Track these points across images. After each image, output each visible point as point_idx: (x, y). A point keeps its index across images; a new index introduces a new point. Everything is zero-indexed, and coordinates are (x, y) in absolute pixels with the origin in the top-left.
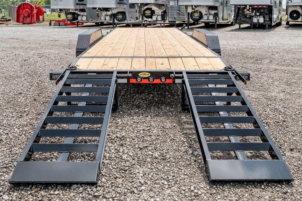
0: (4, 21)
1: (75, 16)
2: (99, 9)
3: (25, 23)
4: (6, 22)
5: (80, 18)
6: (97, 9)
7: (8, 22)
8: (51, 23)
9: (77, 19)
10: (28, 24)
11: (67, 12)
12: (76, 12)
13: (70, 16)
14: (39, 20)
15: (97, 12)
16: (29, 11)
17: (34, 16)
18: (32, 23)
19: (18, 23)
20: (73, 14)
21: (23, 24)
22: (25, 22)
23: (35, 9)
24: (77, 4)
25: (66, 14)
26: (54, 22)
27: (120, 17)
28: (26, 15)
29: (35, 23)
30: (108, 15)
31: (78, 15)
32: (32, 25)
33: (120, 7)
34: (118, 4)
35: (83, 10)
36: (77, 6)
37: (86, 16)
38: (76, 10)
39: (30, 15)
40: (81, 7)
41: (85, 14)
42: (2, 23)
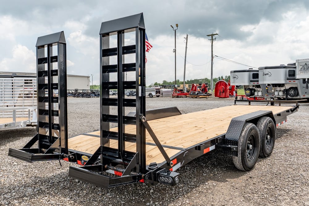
0: (206, 95)
1: (252, 92)
2: (269, 85)
3: (221, 98)
4: (207, 96)
5: (256, 94)
6: (267, 85)
7: (210, 96)
8: (237, 97)
9: (254, 94)
10: (223, 98)
11: (246, 88)
12: (254, 88)
13: (248, 92)
14: (233, 95)
15: (267, 88)
16: (224, 88)
17: (227, 91)
18: (226, 98)
19: (216, 97)
20: (251, 90)
21: (219, 98)
22: (221, 96)
23: (228, 86)
24: (251, 81)
25: (245, 89)
26: (240, 97)
27: (292, 92)
28: (222, 91)
29: (228, 97)
30: (281, 91)
31: (255, 91)
32: (226, 99)
33: (290, 82)
34: (287, 80)
35: (258, 86)
36: (251, 82)
37: (261, 92)
38: (253, 86)
39: (225, 91)
40: (256, 84)
41: (261, 89)
42: (204, 98)
